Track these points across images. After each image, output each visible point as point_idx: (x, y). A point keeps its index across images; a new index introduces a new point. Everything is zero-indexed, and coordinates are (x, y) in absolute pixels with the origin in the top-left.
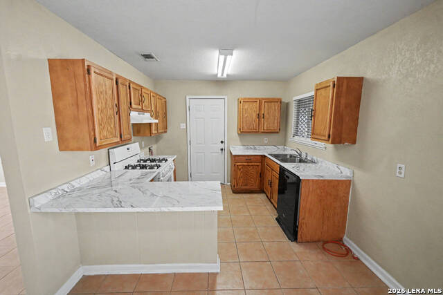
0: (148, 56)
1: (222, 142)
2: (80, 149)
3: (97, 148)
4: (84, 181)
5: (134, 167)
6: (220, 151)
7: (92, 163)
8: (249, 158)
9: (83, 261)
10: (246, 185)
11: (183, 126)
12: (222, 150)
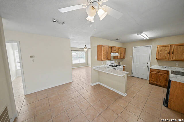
0: (117, 39)
1: (148, 63)
2: (100, 60)
3: (102, 60)
4: (100, 66)
5: (111, 66)
6: (147, 67)
7: (102, 64)
8: (159, 71)
9: (99, 81)
10: (156, 82)
11: (131, 57)
12: (147, 66)
